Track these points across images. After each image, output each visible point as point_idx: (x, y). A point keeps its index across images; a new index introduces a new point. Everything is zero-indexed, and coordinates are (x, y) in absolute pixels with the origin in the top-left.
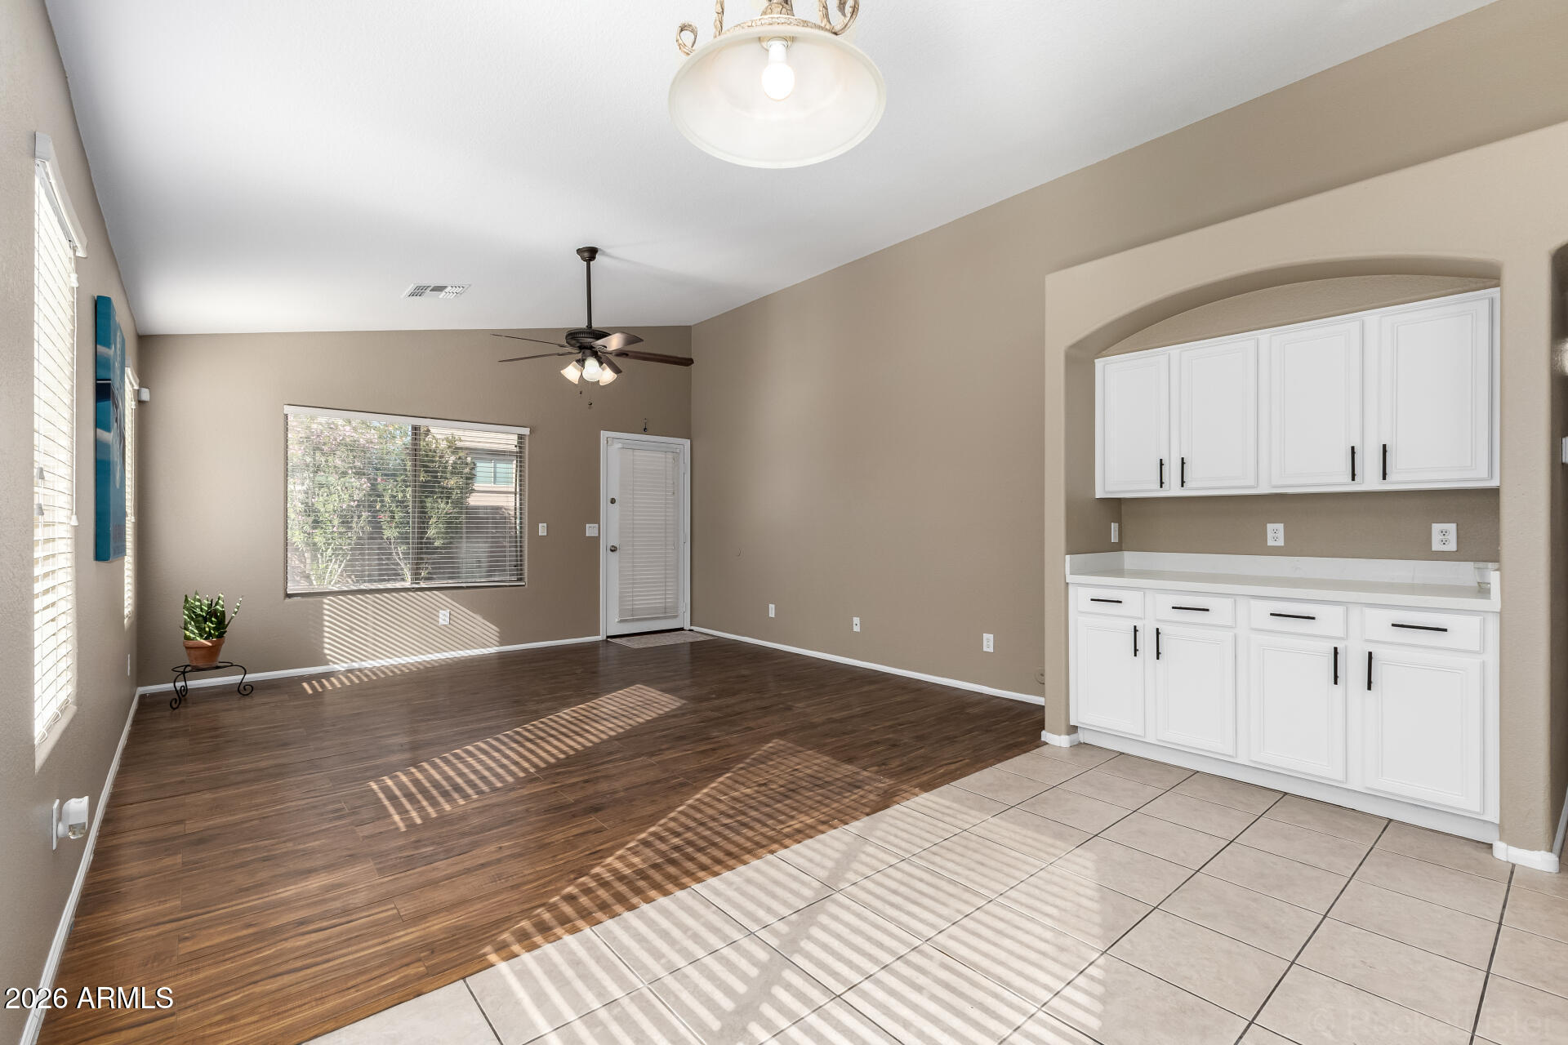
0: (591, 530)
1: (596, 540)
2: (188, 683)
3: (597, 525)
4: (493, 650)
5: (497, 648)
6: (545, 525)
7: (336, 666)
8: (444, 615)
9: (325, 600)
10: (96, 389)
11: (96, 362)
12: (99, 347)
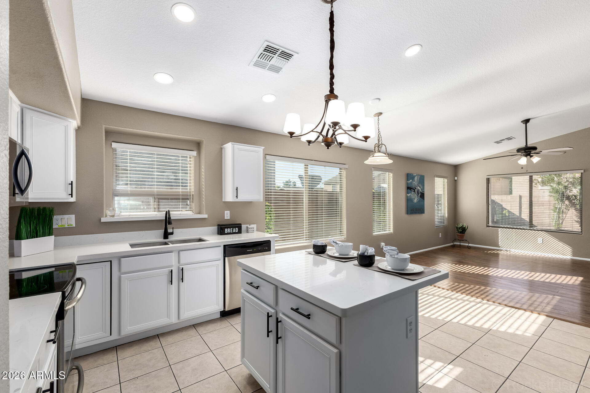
8: (540, 240)
9: (499, 229)
10: (407, 188)
11: (407, 184)
12: (408, 182)
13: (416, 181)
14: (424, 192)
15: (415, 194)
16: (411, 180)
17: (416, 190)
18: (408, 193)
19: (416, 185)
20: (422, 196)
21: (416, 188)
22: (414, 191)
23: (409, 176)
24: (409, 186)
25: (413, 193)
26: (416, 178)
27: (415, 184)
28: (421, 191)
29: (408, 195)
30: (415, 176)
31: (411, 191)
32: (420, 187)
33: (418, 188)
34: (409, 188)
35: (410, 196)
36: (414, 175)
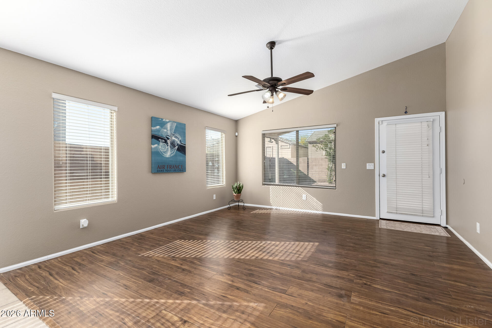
0: (369, 166)
1: (373, 171)
2: (230, 205)
3: (373, 164)
4: (320, 212)
5: (321, 212)
6: (345, 164)
7: (273, 207)
8: (304, 196)
9: (271, 187)
10: (151, 136)
11: (152, 131)
12: (152, 128)
13: (169, 129)
14: (185, 145)
15: (168, 146)
16: (158, 127)
17: (169, 142)
18: (152, 144)
19: (169, 134)
20: (182, 149)
21: (168, 139)
22: (166, 142)
23: (154, 121)
24: (156, 134)
25: (161, 144)
26: (169, 125)
27: (167, 133)
28: (179, 142)
29: (153, 146)
30: (167, 122)
31: (159, 141)
32: (176, 137)
33: (173, 138)
34: (155, 138)
35: (156, 147)
36: (164, 120)
